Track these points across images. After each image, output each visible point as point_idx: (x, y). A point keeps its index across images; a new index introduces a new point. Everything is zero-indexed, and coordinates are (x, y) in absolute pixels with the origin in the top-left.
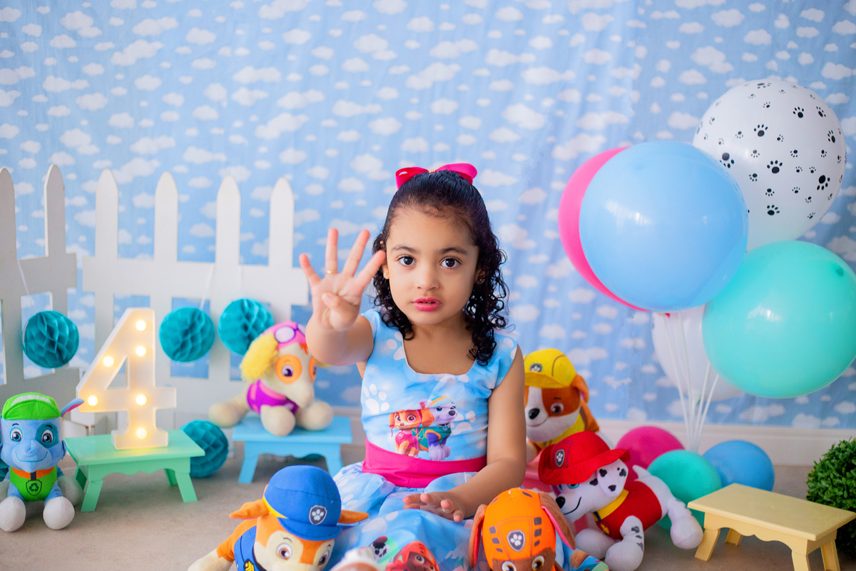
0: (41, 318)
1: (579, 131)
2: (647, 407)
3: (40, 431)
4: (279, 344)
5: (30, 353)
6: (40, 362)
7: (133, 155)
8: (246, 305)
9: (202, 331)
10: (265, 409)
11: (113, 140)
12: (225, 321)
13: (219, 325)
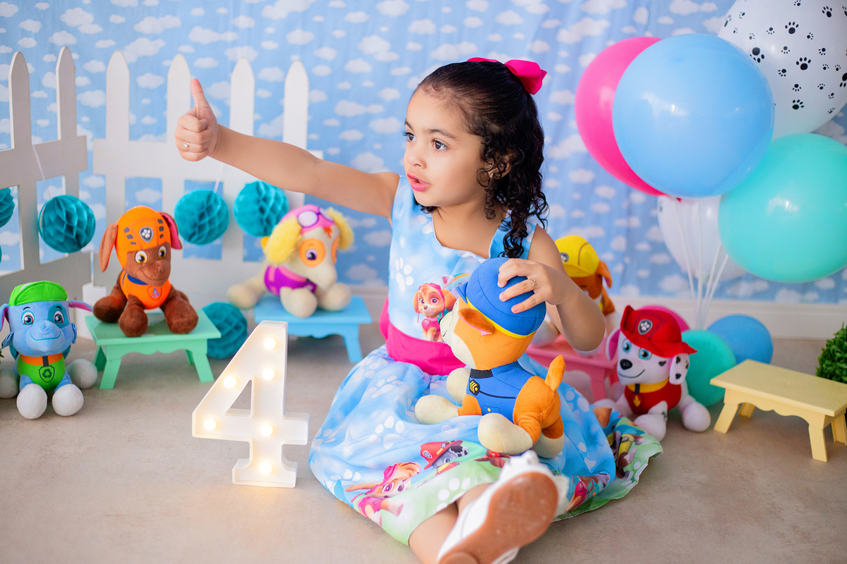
0: (56, 203)
1: (583, 15)
2: (640, 283)
3: (51, 312)
4: (303, 229)
5: (47, 238)
6: (58, 247)
7: (137, 35)
8: (262, 187)
9: (219, 213)
10: (285, 291)
11: (117, 19)
12: (241, 204)
13: (235, 208)
